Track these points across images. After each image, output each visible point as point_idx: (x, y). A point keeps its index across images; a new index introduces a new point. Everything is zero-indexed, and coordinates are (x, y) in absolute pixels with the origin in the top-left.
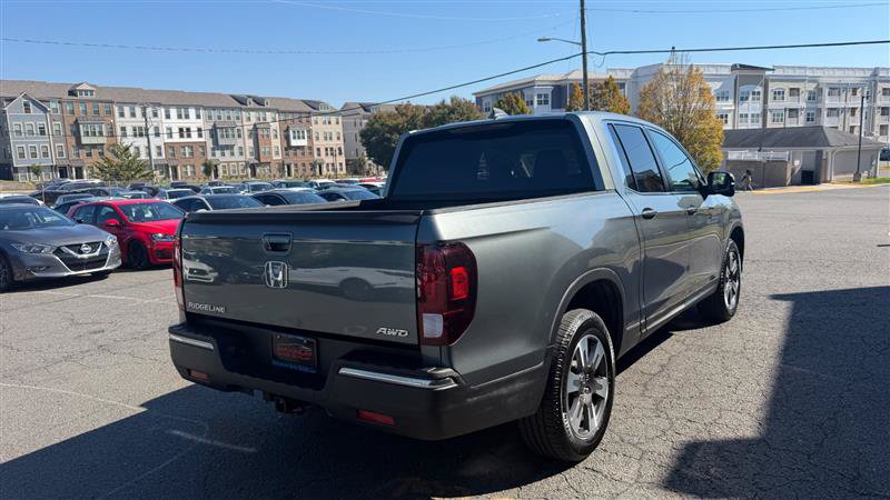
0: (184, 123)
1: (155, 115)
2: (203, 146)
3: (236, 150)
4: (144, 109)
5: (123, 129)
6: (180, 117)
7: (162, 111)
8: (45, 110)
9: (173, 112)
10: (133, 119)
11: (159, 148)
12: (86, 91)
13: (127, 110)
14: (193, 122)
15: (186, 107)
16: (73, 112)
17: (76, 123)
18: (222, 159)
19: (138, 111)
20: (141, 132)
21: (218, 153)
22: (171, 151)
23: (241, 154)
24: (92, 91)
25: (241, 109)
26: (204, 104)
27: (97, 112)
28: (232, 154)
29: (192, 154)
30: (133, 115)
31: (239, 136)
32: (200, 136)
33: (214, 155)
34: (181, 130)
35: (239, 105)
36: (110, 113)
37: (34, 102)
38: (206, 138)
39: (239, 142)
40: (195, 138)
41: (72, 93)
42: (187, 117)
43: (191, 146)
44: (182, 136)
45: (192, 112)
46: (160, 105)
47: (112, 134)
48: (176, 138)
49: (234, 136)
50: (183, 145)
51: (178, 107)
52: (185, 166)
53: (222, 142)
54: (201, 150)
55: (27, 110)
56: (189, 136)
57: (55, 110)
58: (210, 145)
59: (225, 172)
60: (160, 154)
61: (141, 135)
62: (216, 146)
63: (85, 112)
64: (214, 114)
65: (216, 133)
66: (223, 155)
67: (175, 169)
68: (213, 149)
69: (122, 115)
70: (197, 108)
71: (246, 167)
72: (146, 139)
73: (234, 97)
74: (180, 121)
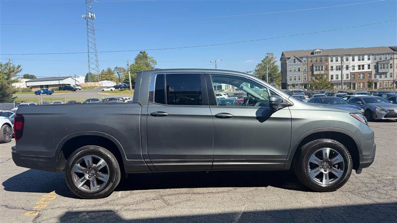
0: (361, 63)
1: (347, 60)
2: (370, 73)
3: (388, 75)
4: (342, 58)
5: (332, 67)
6: (359, 60)
7: (350, 58)
8: (301, 61)
9: (356, 58)
10: (337, 63)
11: (347, 75)
12: (318, 52)
13: (334, 59)
14: (366, 62)
15: (363, 55)
16: (311, 61)
17: (313, 66)
18: (380, 79)
19: (339, 59)
20: (340, 68)
21: (378, 76)
22: (353, 76)
23: (391, 76)
24: (320, 52)
25: (394, 54)
26: (371, 52)
27: (321, 61)
28: (386, 77)
29: (364, 77)
30: (337, 61)
31: (391, 67)
32: (369, 68)
33: (375, 77)
34: (359, 66)
35: (393, 51)
36: (327, 60)
37: (297, 59)
38: (372, 69)
39: (391, 71)
40: (366, 69)
41: (312, 53)
42: (363, 60)
43: (363, 73)
44: (359, 69)
45: (366, 57)
46: (350, 55)
47: (327, 69)
48: (356, 70)
49: (388, 67)
50: (359, 73)
51: (359, 55)
52: (360, 83)
53: (380, 71)
54: (368, 75)
55: (295, 62)
56: (363, 69)
57: (305, 61)
58: (374, 72)
59: (380, 86)
60: (348, 78)
62: (377, 72)
63: (316, 61)
64: (378, 57)
65: (378, 66)
66: (381, 77)
67: (354, 85)
68: (375, 75)
69: (332, 61)
70: (369, 55)
71: (393, 83)
72: (340, 71)
73: (391, 48)
74: (359, 62)
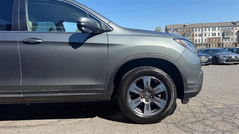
0: (214, 32)
1: (205, 30)
2: (219, 38)
3: (230, 39)
4: (202, 29)
5: (196, 35)
6: (213, 30)
7: (207, 29)
8: (177, 31)
9: (211, 29)
10: (199, 32)
11: (206, 39)
12: (187, 25)
13: (198, 29)
14: (217, 31)
15: (215, 27)
16: (184, 31)
17: (184, 34)
18: (225, 42)
19: (201, 29)
20: (201, 35)
22: (209, 40)
23: (232, 40)
24: (189, 25)
25: (234, 26)
26: (220, 25)
27: (190, 31)
29: (215, 41)
30: (199, 31)
31: (232, 35)
32: (219, 35)
33: (222, 41)
34: (213, 34)
35: (233, 25)
36: (193, 31)
37: (175, 30)
38: (221, 36)
40: (217, 36)
41: (184, 26)
42: (215, 30)
43: (215, 38)
44: (213, 36)
45: (217, 28)
46: (207, 27)
47: (193, 36)
48: (211, 36)
49: (230, 35)
50: (213, 38)
51: (213, 27)
52: (213, 44)
53: (225, 37)
54: (218, 39)
55: (173, 32)
56: (215, 35)
57: (180, 31)
58: (222, 37)
59: (226, 46)
60: (206, 41)
61: (201, 36)
63: (187, 31)
64: (224, 28)
65: (224, 34)
66: (226, 41)
67: (210, 45)
68: (223, 39)
69: (196, 31)
70: (219, 27)
71: (233, 44)
72: (201, 37)
73: (232, 23)
